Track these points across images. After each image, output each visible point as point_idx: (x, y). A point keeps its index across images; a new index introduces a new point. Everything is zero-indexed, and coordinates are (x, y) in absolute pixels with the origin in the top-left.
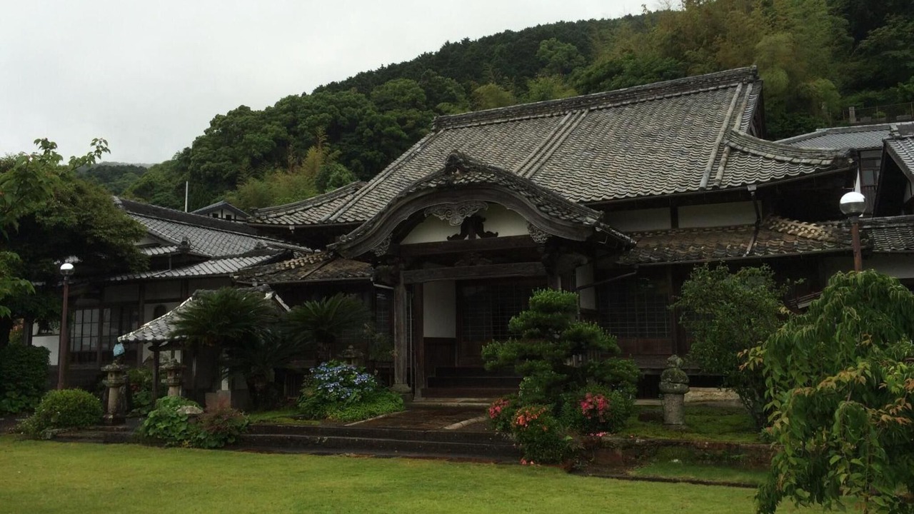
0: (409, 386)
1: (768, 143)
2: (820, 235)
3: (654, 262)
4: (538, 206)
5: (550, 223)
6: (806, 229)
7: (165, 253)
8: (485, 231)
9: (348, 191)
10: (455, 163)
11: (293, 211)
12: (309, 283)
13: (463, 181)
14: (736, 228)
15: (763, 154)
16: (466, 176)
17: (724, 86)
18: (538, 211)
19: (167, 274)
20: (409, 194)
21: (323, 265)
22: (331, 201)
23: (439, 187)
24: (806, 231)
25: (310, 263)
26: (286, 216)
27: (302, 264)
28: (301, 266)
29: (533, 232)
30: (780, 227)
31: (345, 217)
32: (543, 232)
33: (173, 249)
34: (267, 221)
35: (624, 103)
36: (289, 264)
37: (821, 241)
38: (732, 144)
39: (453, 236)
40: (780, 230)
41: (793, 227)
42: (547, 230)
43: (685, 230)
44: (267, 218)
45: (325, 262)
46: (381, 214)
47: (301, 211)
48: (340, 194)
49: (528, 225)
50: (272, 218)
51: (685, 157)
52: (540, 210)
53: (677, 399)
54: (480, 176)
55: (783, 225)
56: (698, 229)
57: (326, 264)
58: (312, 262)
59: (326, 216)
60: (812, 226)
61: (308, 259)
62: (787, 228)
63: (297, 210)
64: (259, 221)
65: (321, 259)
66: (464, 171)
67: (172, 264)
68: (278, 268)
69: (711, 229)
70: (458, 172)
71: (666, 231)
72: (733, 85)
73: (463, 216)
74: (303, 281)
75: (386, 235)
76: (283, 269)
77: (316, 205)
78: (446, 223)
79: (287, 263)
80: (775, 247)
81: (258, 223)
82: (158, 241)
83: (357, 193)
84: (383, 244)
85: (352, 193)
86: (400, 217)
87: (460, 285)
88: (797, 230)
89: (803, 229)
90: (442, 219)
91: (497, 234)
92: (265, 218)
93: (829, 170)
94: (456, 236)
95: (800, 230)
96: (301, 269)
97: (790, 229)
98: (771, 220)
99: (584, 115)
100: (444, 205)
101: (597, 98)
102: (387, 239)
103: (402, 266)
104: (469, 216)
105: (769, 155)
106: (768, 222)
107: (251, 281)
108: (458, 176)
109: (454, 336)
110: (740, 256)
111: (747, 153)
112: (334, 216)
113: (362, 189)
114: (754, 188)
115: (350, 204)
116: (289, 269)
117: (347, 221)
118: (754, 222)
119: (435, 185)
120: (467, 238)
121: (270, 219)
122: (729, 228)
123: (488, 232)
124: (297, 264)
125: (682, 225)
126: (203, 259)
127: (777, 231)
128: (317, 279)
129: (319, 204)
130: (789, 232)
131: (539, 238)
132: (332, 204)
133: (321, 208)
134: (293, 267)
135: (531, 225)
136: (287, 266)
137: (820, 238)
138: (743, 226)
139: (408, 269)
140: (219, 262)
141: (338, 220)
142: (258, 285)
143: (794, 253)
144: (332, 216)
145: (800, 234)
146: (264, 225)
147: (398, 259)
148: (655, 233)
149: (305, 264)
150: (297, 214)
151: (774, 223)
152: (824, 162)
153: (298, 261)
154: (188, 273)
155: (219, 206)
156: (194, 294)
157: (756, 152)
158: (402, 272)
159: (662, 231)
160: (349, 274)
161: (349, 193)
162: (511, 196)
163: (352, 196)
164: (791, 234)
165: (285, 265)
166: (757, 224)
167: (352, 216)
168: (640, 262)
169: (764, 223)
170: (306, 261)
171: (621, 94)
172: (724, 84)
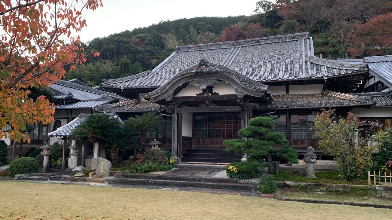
0: (178, 157)
1: (327, 61)
2: (351, 98)
3: (284, 107)
4: (241, 82)
5: (245, 89)
6: (345, 96)
7: (61, 98)
8: (213, 92)
9: (145, 74)
10: (203, 63)
11: (122, 81)
12: (130, 112)
13: (207, 70)
14: (313, 95)
15: (326, 65)
16: (208, 68)
17: (297, 39)
18: (241, 84)
19: (63, 107)
20: (182, 75)
21: (135, 105)
22: (138, 78)
23: (197, 73)
24: (345, 97)
25: (128, 104)
26: (118, 83)
27: (125, 104)
28: (125, 105)
29: (238, 93)
30: (332, 95)
31: (146, 85)
32: (242, 93)
33: (65, 96)
34: (110, 85)
35: (256, 44)
36: (119, 104)
37: (352, 101)
38: (311, 61)
39: (199, 94)
40: (333, 96)
41: (338, 95)
42: (244, 92)
43: (292, 95)
44: (110, 84)
45: (135, 104)
46: (169, 83)
47: (125, 82)
48: (142, 75)
49: (236, 90)
50: (113, 84)
51: (292, 66)
52: (242, 84)
53: (312, 165)
54: (214, 68)
55: (334, 94)
56: (298, 95)
57: (136, 105)
58: (129, 103)
59: (138, 84)
60: (347, 95)
61: (127, 102)
62: (335, 95)
63: (123, 81)
64: (107, 85)
65: (133, 103)
66: (207, 66)
67: (65, 103)
68: (114, 106)
69: (303, 95)
70: (204, 66)
71: (284, 95)
72: (300, 39)
73: (206, 85)
74: (127, 111)
75: (171, 92)
76: (117, 106)
77: (131, 79)
78: (198, 87)
79: (118, 103)
80: (334, 103)
81: (106, 86)
82: (58, 93)
83: (149, 75)
84: (169, 96)
85: (147, 75)
86: (178, 85)
87: (194, 115)
88: (340, 96)
89: (343, 96)
90: (196, 86)
91: (219, 93)
92: (109, 84)
93: (357, 72)
94: (200, 94)
95: (342, 96)
96: (125, 106)
97: (337, 96)
98: (328, 92)
99: (240, 48)
100: (197, 80)
101: (245, 42)
102: (172, 94)
103: (176, 106)
104: (209, 85)
105: (328, 66)
106: (327, 93)
107: (103, 111)
108: (204, 68)
109: (191, 136)
110: (320, 106)
111: (318, 65)
112: (141, 84)
113: (151, 74)
114: (326, 78)
115: (147, 79)
116: (119, 106)
117: (147, 87)
118: (321, 93)
119: (195, 72)
120: (205, 95)
121: (112, 85)
122: (310, 95)
123: (215, 93)
124: (123, 104)
125: (290, 93)
126: (78, 101)
127: (331, 97)
128: (133, 111)
129: (133, 79)
130: (337, 97)
131: (241, 96)
132: (138, 79)
133: (134, 81)
134: (121, 105)
135: (237, 90)
136: (118, 105)
137: (352, 100)
138: (316, 94)
139: (178, 107)
140: (85, 102)
141: (144, 86)
142: (106, 113)
143: (343, 106)
144: (140, 84)
145: (342, 98)
146: (109, 87)
147: (174, 103)
148: (279, 95)
149: (126, 104)
150: (123, 83)
151: (329, 93)
152: (355, 69)
153: (123, 103)
154: (73, 107)
155: (74, 81)
156: (79, 116)
157: (322, 64)
158: (176, 109)
159: (282, 95)
160: (148, 109)
161: (145, 75)
162: (228, 77)
163: (147, 76)
164: (338, 98)
165: (117, 104)
166: (322, 94)
167: (150, 84)
168: (278, 107)
169: (325, 93)
170: (127, 103)
171: (254, 41)
172: (297, 38)
